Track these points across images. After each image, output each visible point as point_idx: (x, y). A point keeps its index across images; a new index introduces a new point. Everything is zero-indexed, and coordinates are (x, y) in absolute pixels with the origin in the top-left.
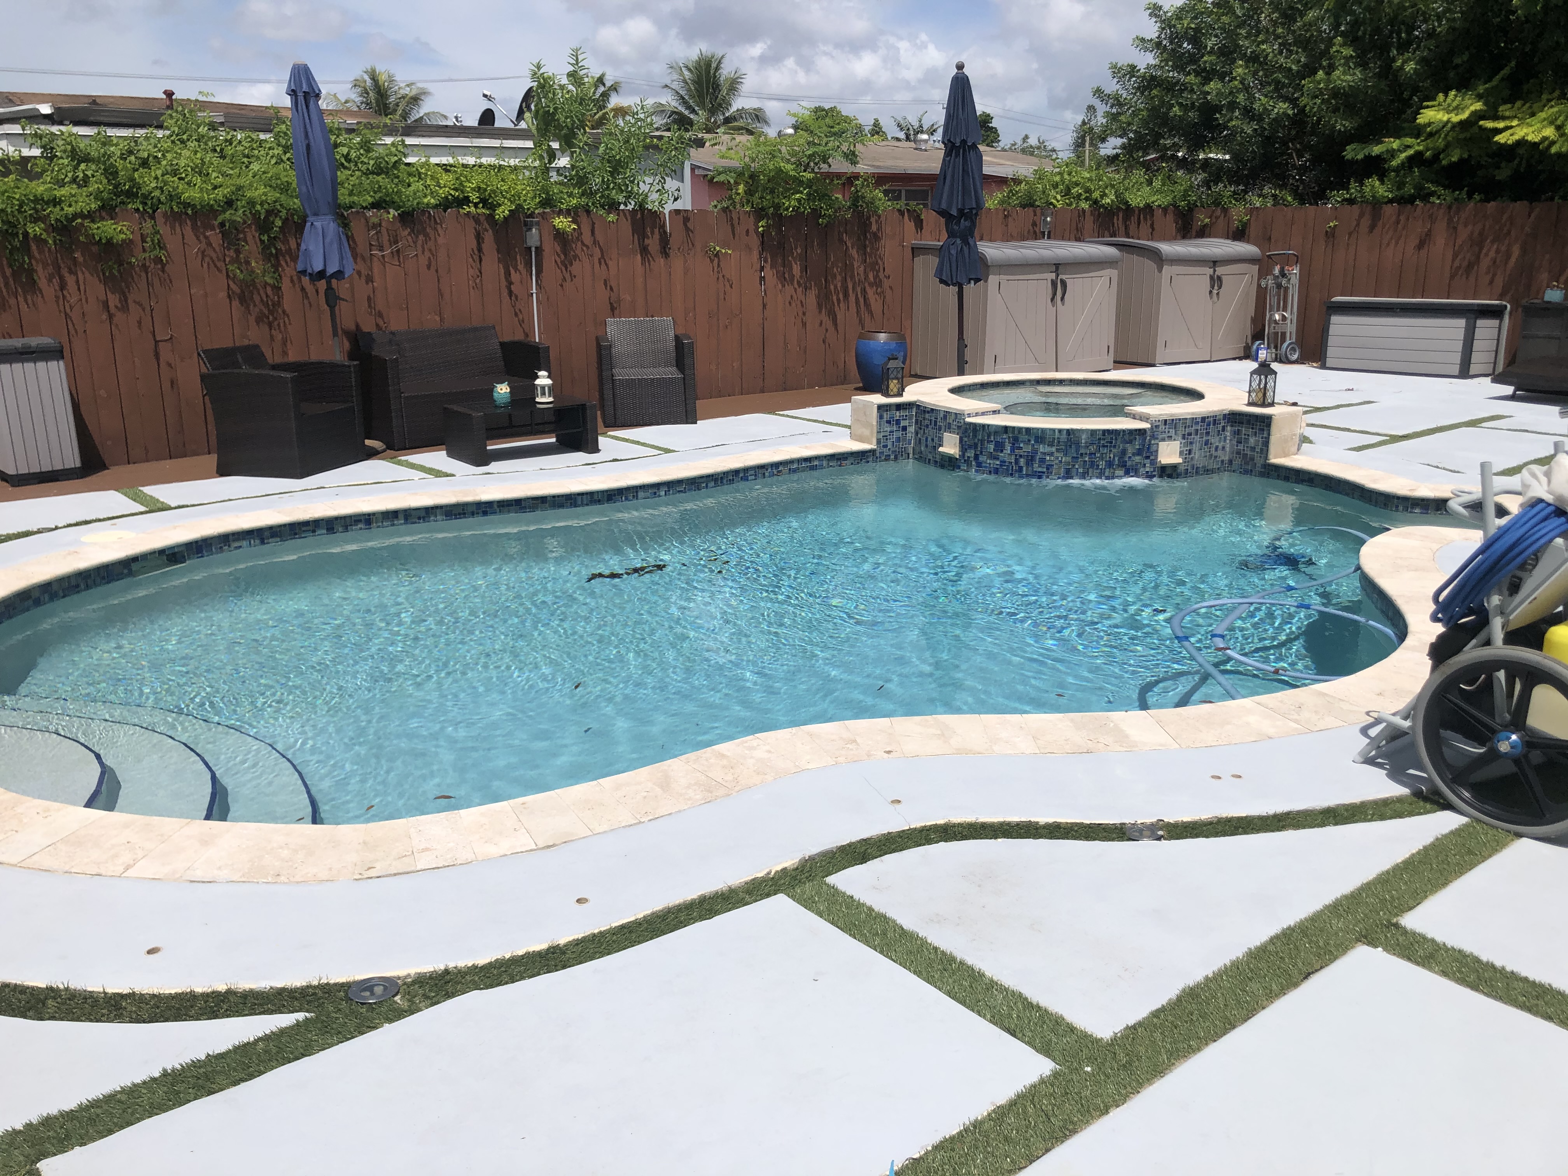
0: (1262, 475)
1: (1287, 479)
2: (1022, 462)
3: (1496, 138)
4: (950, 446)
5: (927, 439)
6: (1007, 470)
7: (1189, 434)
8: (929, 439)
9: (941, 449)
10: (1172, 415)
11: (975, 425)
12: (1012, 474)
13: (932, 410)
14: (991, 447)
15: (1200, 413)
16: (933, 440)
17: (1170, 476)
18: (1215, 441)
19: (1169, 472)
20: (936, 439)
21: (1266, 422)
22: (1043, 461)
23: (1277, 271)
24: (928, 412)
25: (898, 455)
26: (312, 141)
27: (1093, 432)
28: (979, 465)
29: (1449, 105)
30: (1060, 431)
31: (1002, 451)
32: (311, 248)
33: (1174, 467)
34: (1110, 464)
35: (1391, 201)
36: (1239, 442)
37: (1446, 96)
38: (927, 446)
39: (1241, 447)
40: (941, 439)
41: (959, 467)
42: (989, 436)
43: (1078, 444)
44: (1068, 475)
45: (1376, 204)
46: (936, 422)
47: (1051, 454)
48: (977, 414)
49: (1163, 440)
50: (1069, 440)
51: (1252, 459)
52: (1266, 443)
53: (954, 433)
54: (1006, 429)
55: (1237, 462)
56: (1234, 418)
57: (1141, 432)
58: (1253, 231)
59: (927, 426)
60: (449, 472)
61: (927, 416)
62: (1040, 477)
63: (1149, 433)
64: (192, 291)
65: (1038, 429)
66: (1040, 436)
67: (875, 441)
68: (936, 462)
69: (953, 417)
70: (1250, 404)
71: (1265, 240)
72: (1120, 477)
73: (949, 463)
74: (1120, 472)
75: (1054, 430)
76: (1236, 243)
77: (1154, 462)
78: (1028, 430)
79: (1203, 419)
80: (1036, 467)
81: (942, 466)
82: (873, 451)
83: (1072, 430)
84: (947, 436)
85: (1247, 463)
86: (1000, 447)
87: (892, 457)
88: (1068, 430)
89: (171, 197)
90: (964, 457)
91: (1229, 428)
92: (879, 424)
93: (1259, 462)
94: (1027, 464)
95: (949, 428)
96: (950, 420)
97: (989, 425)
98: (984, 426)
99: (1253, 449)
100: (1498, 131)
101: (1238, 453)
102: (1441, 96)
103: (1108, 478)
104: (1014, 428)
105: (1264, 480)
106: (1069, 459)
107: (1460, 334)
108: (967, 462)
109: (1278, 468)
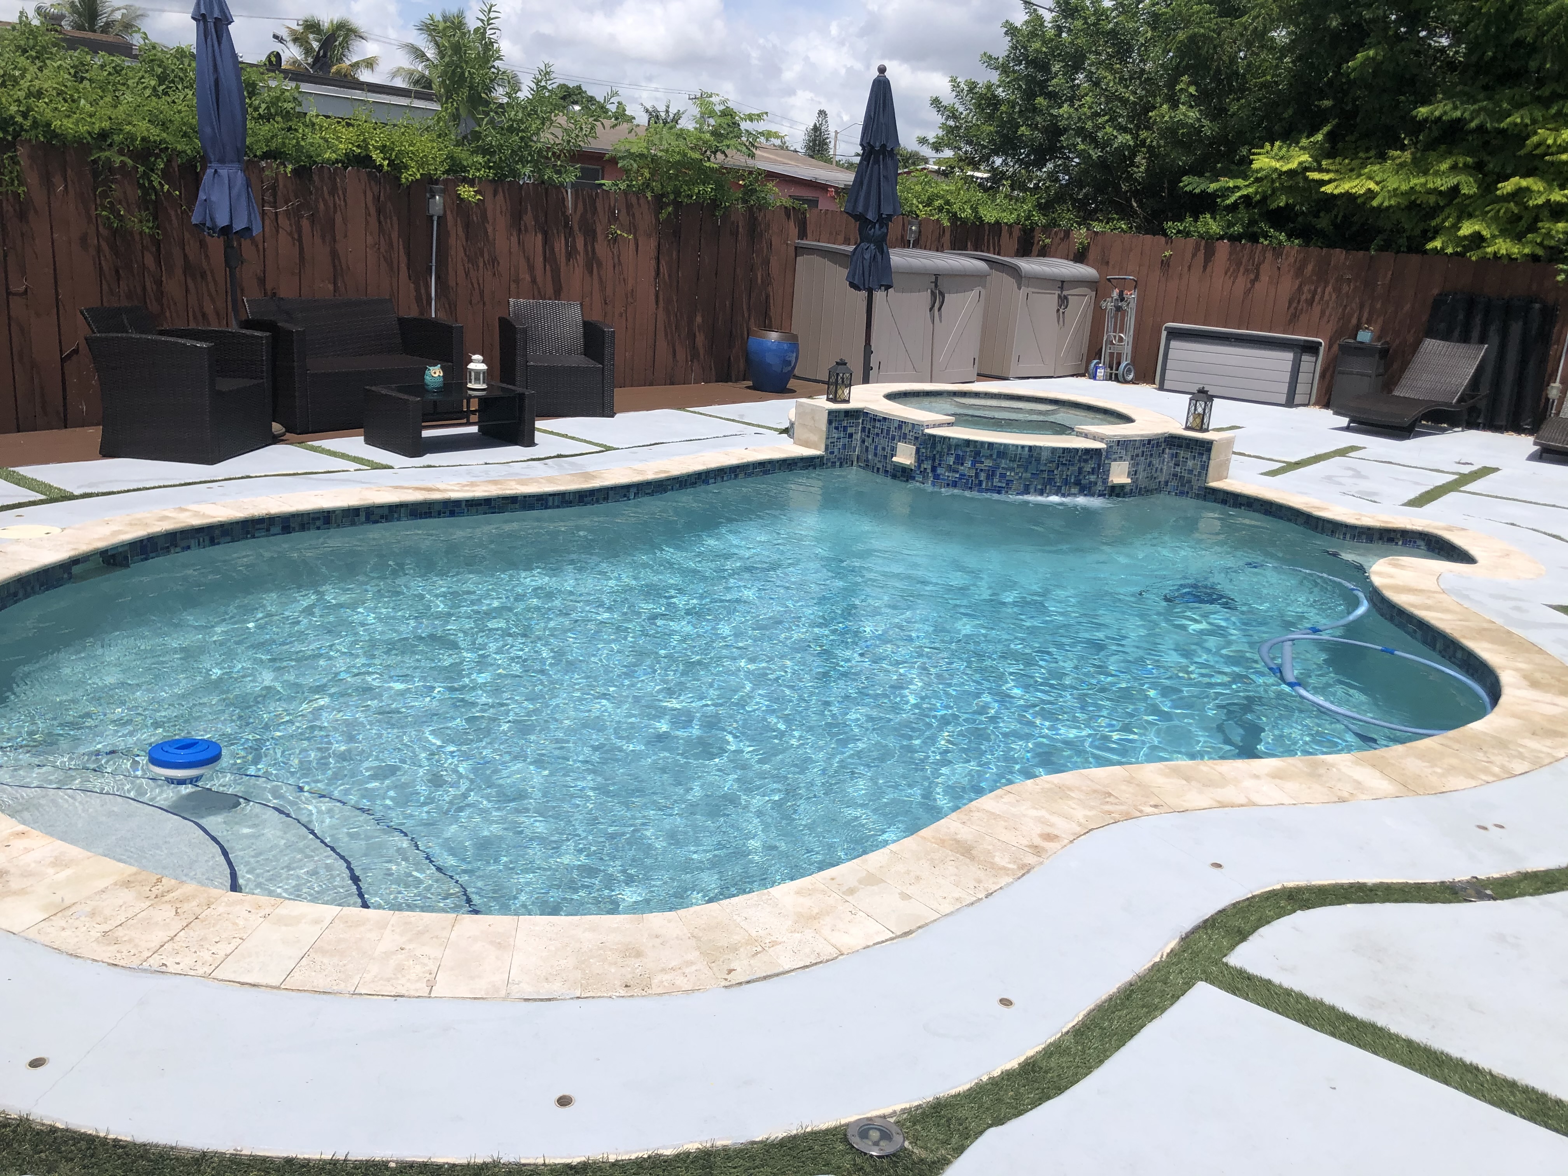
0: (1198, 496)
1: (1224, 502)
2: (983, 476)
3: (1323, 189)
4: (905, 456)
5: (876, 447)
6: (967, 483)
7: (1137, 455)
8: (880, 448)
9: (894, 459)
10: (1125, 436)
11: (934, 436)
12: (971, 488)
13: (885, 419)
14: (951, 460)
15: (1148, 435)
16: (884, 449)
17: (1118, 496)
18: (1156, 462)
19: (1117, 491)
20: (888, 449)
21: (1206, 447)
22: (1003, 476)
23: (1115, 293)
24: (879, 421)
25: (844, 462)
26: (222, 74)
27: (1054, 450)
28: (937, 477)
29: (1276, 155)
30: (1023, 447)
31: (962, 464)
32: (213, 198)
33: (1122, 486)
34: (1066, 482)
35: (1222, 238)
36: (1177, 465)
37: (1272, 145)
38: (876, 455)
39: (1178, 469)
40: (894, 449)
41: (913, 478)
42: (949, 449)
43: (1038, 460)
44: (1026, 491)
45: (1210, 240)
46: (888, 431)
47: (1012, 469)
48: (934, 426)
49: (1115, 460)
50: (1031, 456)
51: (1189, 481)
52: (1205, 467)
53: (910, 443)
54: (968, 442)
55: (1173, 483)
56: (1172, 441)
57: (1098, 451)
58: (1092, 254)
59: (877, 434)
60: (384, 462)
61: (878, 424)
62: (999, 492)
63: (1104, 453)
64: (55, 236)
65: (1001, 444)
66: (1001, 451)
67: (823, 447)
68: (886, 472)
69: (910, 426)
70: (1187, 428)
71: (1103, 263)
72: (1075, 495)
73: (903, 474)
74: (1074, 490)
75: (1017, 446)
76: (1077, 264)
77: (1105, 481)
78: (991, 445)
79: (1149, 441)
80: (996, 482)
81: (894, 477)
82: (820, 458)
83: (1036, 447)
84: (901, 446)
85: (1183, 485)
86: (960, 460)
87: (838, 464)
88: (1030, 447)
89: (35, 124)
90: (919, 466)
91: (1167, 451)
92: (829, 430)
93: (1196, 485)
94: (988, 478)
95: (904, 438)
96: (905, 430)
97: (949, 438)
98: (944, 439)
99: (1190, 472)
100: (1323, 183)
101: (1175, 475)
102: (1268, 146)
103: (1063, 495)
104: (976, 442)
105: (1200, 502)
106: (1029, 475)
107: (1289, 366)
108: (924, 473)
109: (1214, 491)
